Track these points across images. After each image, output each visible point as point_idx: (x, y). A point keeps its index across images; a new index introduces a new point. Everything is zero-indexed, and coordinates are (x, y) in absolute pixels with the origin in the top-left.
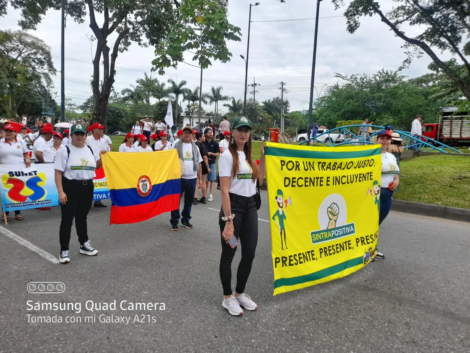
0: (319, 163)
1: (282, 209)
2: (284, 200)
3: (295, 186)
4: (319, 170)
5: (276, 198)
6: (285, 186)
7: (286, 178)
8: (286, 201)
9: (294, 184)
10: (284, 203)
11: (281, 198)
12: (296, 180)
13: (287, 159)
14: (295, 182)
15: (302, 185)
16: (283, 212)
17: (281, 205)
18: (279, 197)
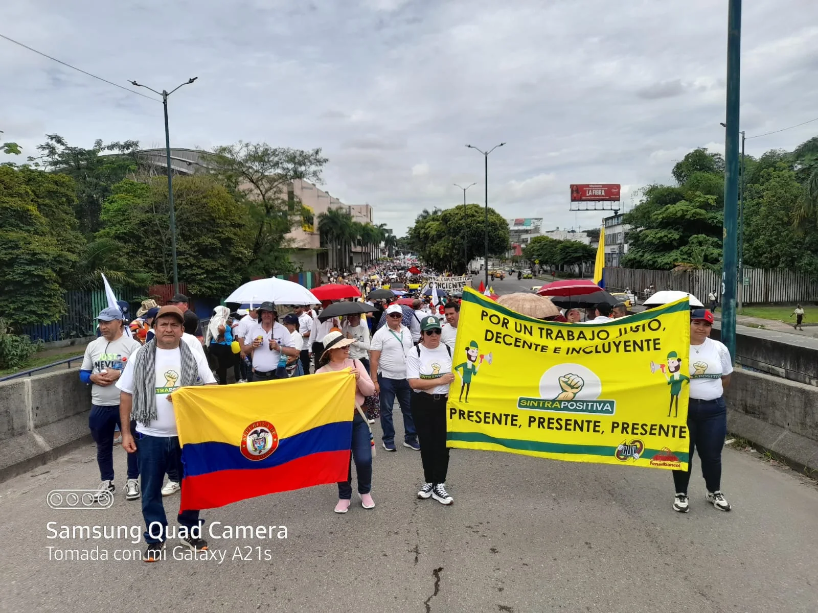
0: (541, 329)
1: (474, 364)
2: (479, 354)
3: (500, 343)
4: (541, 337)
5: (467, 349)
6: (486, 339)
7: (488, 331)
8: (482, 357)
9: (499, 340)
10: (479, 359)
11: (475, 351)
12: (502, 336)
15: (511, 344)
16: (473, 366)
17: (473, 359)
18: (472, 349)
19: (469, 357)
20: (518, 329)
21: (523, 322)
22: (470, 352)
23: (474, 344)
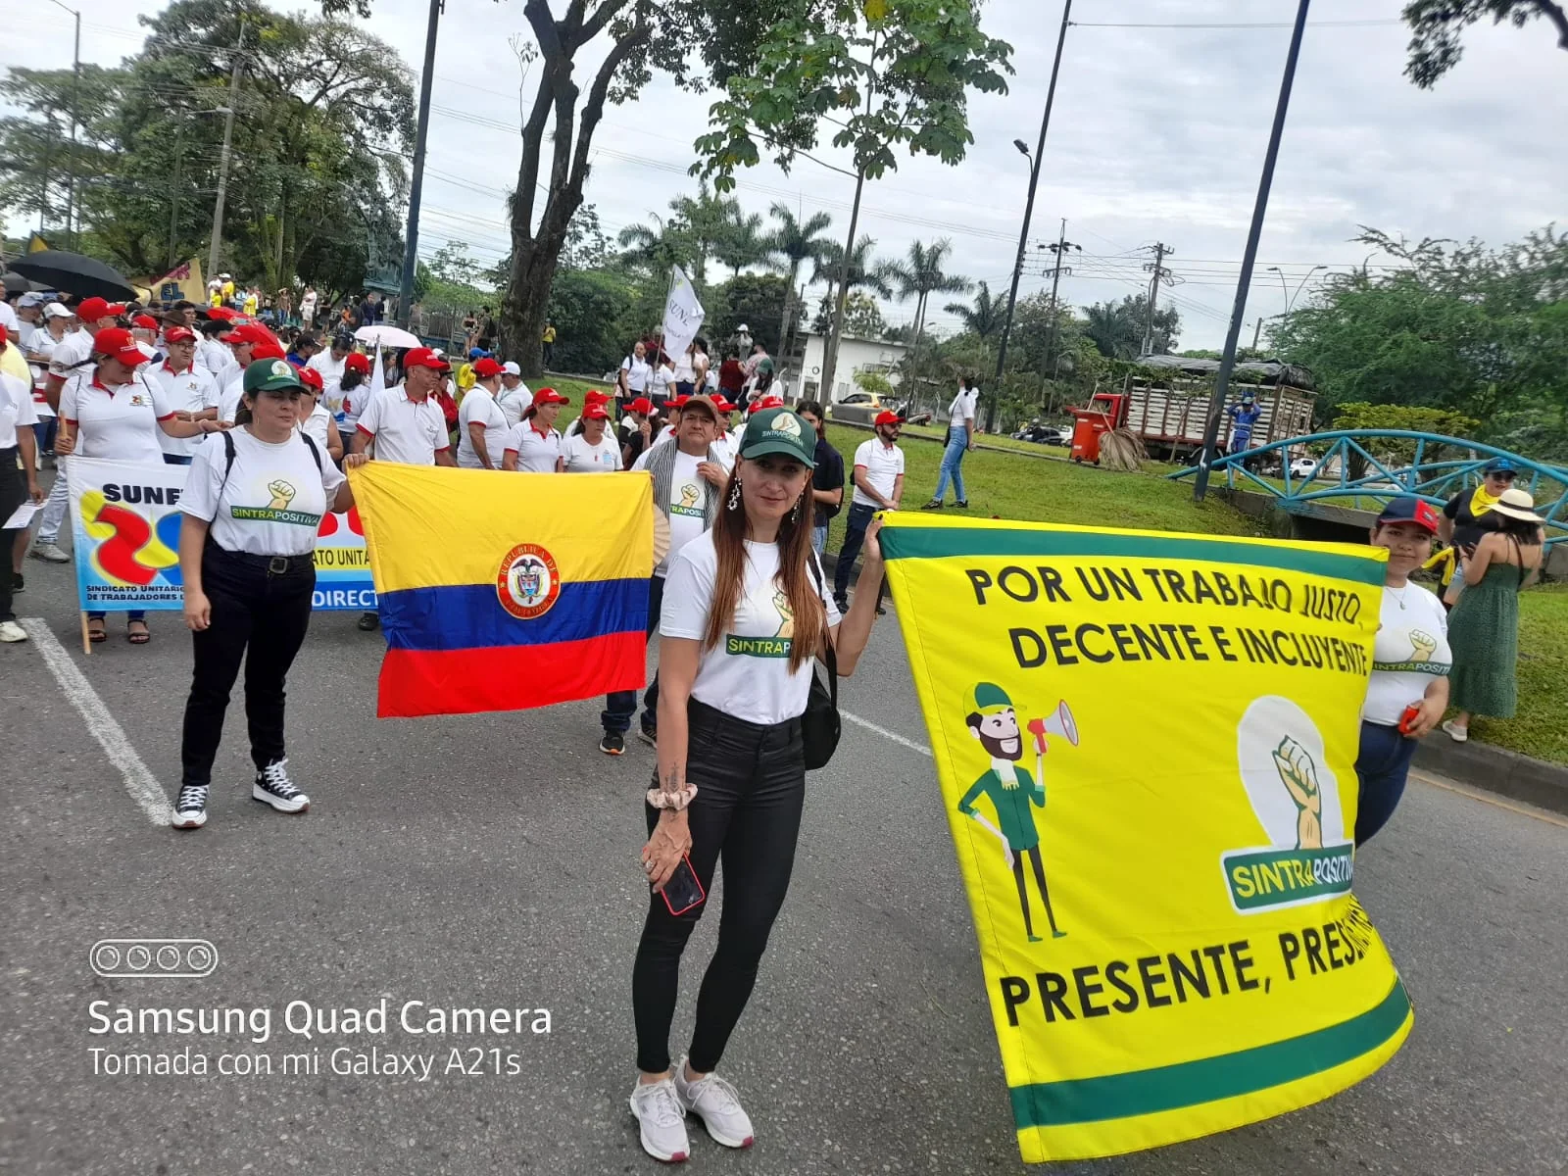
1: (1018, 763)
2: (1022, 725)
3: (1073, 660)
6: (1025, 663)
7: (1015, 634)
8: (1036, 727)
9: (1066, 652)
10: (1029, 738)
11: (1005, 717)
12: (1070, 635)
13: (992, 564)
14: (1067, 643)
15: (1108, 655)
16: (1022, 774)
17: (1009, 747)
18: (989, 714)
19: (992, 746)
20: (1098, 590)
21: (1101, 562)
22: (988, 728)
23: (989, 694)
